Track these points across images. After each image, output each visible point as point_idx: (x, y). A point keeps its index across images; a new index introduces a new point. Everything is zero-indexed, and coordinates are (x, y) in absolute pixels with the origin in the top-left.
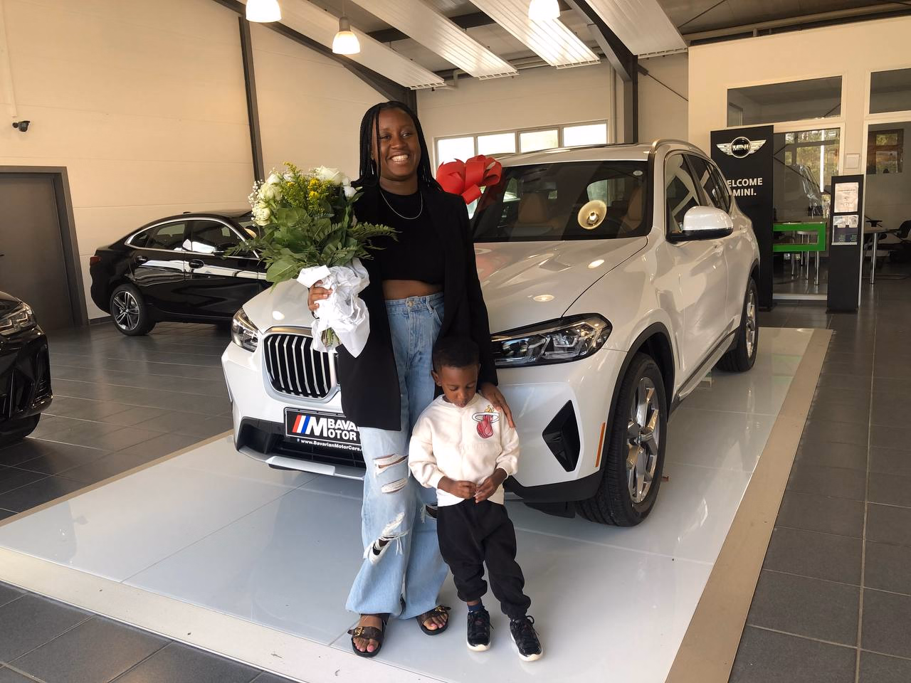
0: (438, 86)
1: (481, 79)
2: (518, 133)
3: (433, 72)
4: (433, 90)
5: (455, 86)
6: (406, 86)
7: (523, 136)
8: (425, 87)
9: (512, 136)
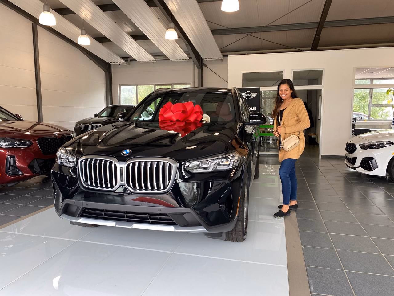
0: (122, 63)
1: (141, 62)
2: (155, 85)
3: (120, 57)
4: (119, 65)
5: (129, 64)
6: (107, 62)
8: (116, 63)
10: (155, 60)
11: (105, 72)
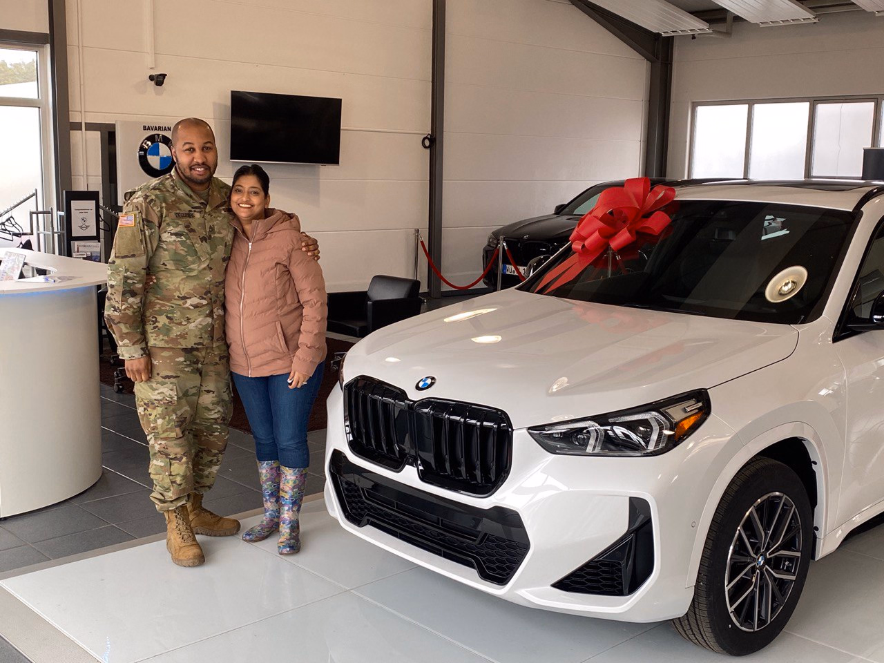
0: (700, 32)
1: (762, 26)
2: (814, 102)
3: (692, 13)
4: (694, 37)
5: (728, 34)
6: (655, 31)
7: (822, 108)
8: (682, 33)
9: (807, 105)
10: (811, 16)
11: (649, 63)
